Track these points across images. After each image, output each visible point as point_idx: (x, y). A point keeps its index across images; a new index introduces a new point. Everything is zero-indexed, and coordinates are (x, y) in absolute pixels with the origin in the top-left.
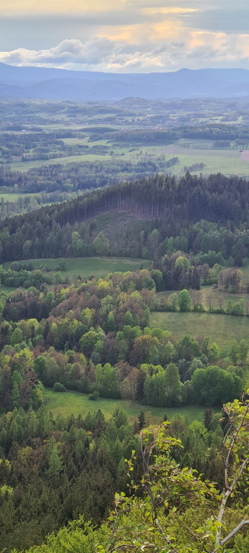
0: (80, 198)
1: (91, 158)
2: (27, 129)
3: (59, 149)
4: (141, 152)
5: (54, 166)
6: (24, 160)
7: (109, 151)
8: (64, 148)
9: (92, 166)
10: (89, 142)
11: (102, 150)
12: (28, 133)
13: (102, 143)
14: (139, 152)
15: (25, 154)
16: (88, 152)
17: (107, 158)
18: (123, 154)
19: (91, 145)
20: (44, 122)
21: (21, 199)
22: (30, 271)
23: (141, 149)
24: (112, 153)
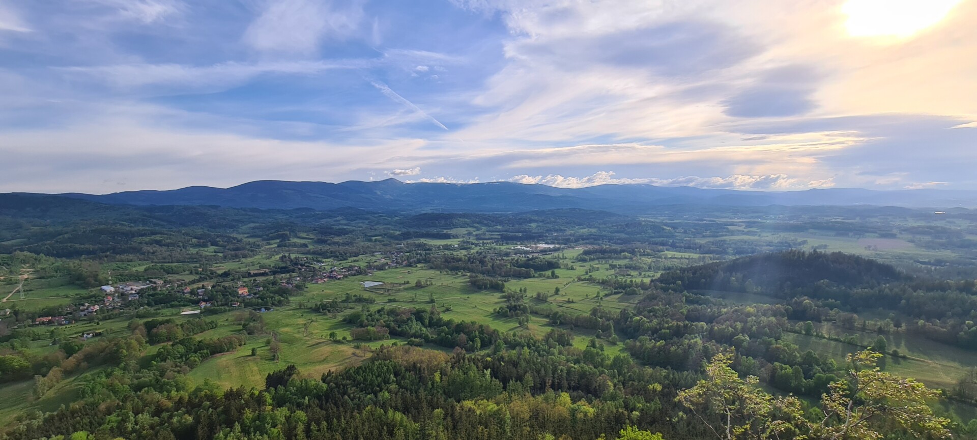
0: (737, 259)
1: (746, 237)
2: (707, 221)
3: (725, 232)
4: (780, 236)
5: (722, 241)
6: (704, 237)
7: (758, 234)
8: (728, 231)
9: (746, 242)
10: (745, 228)
11: (754, 233)
12: (707, 223)
13: (754, 229)
14: (778, 236)
15: (704, 234)
16: (744, 234)
17: (756, 238)
18: (767, 236)
19: (746, 230)
20: (717, 217)
21: (700, 257)
22: (703, 296)
23: (780, 234)
24: (759, 236)
